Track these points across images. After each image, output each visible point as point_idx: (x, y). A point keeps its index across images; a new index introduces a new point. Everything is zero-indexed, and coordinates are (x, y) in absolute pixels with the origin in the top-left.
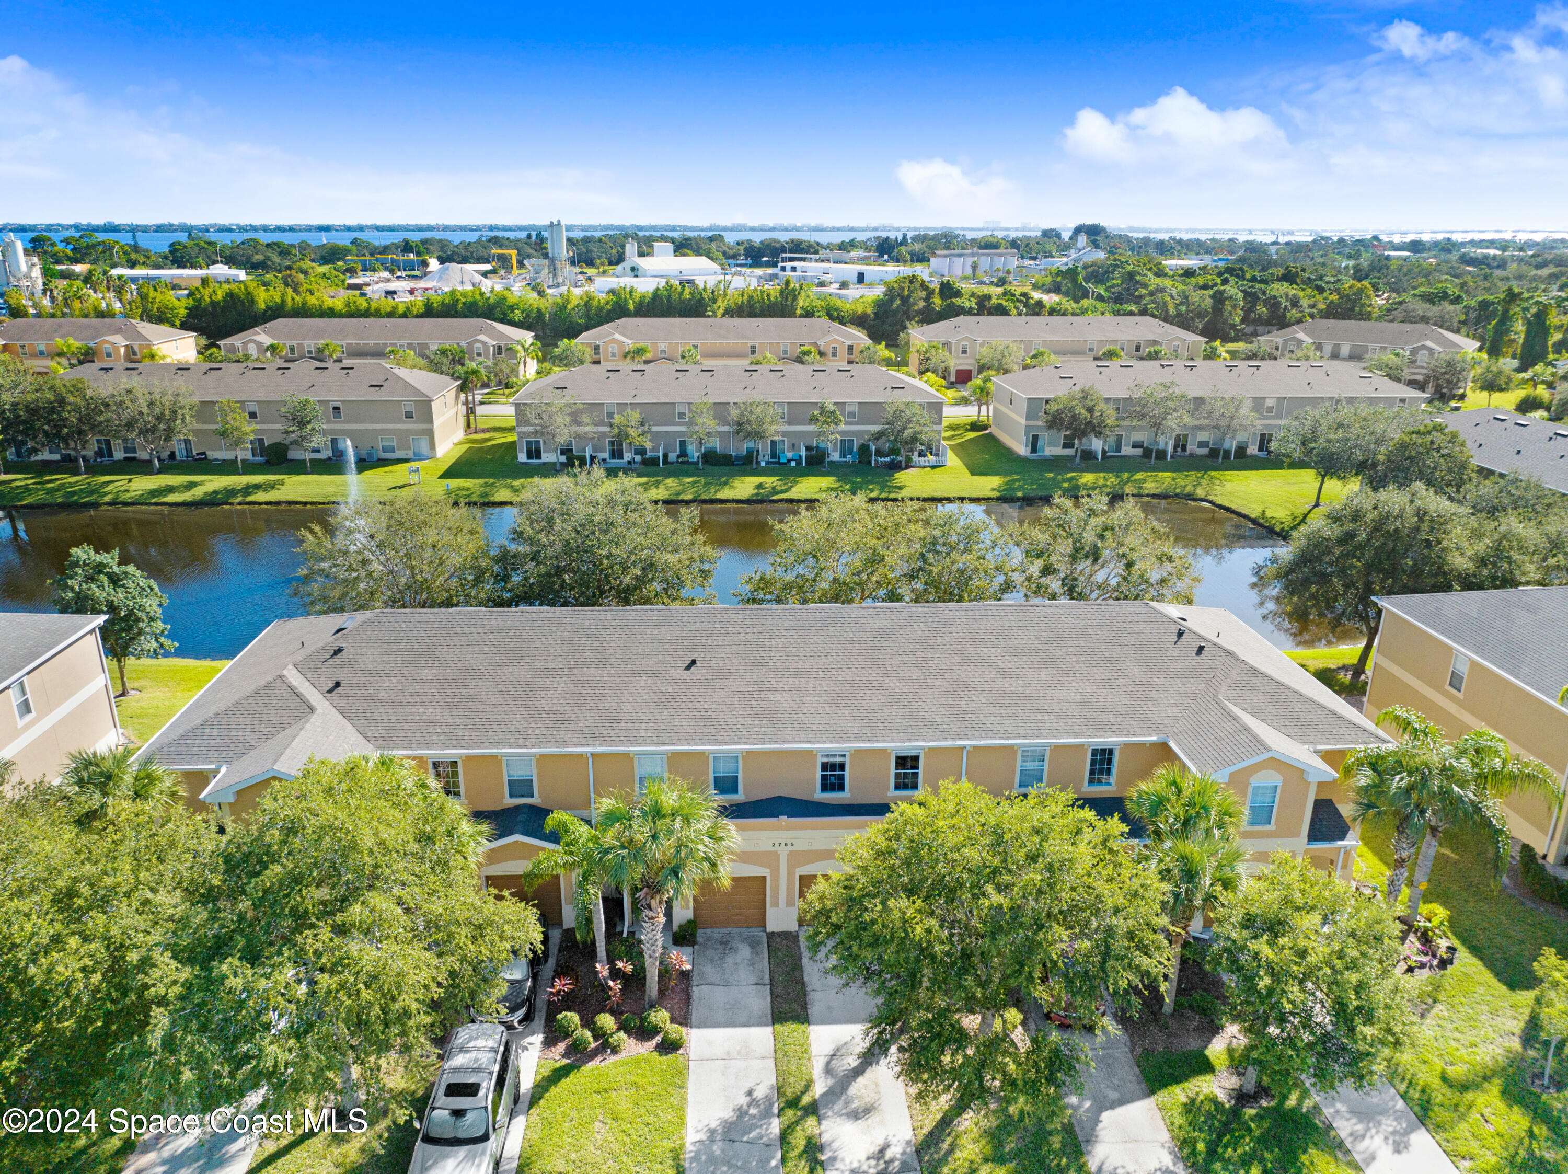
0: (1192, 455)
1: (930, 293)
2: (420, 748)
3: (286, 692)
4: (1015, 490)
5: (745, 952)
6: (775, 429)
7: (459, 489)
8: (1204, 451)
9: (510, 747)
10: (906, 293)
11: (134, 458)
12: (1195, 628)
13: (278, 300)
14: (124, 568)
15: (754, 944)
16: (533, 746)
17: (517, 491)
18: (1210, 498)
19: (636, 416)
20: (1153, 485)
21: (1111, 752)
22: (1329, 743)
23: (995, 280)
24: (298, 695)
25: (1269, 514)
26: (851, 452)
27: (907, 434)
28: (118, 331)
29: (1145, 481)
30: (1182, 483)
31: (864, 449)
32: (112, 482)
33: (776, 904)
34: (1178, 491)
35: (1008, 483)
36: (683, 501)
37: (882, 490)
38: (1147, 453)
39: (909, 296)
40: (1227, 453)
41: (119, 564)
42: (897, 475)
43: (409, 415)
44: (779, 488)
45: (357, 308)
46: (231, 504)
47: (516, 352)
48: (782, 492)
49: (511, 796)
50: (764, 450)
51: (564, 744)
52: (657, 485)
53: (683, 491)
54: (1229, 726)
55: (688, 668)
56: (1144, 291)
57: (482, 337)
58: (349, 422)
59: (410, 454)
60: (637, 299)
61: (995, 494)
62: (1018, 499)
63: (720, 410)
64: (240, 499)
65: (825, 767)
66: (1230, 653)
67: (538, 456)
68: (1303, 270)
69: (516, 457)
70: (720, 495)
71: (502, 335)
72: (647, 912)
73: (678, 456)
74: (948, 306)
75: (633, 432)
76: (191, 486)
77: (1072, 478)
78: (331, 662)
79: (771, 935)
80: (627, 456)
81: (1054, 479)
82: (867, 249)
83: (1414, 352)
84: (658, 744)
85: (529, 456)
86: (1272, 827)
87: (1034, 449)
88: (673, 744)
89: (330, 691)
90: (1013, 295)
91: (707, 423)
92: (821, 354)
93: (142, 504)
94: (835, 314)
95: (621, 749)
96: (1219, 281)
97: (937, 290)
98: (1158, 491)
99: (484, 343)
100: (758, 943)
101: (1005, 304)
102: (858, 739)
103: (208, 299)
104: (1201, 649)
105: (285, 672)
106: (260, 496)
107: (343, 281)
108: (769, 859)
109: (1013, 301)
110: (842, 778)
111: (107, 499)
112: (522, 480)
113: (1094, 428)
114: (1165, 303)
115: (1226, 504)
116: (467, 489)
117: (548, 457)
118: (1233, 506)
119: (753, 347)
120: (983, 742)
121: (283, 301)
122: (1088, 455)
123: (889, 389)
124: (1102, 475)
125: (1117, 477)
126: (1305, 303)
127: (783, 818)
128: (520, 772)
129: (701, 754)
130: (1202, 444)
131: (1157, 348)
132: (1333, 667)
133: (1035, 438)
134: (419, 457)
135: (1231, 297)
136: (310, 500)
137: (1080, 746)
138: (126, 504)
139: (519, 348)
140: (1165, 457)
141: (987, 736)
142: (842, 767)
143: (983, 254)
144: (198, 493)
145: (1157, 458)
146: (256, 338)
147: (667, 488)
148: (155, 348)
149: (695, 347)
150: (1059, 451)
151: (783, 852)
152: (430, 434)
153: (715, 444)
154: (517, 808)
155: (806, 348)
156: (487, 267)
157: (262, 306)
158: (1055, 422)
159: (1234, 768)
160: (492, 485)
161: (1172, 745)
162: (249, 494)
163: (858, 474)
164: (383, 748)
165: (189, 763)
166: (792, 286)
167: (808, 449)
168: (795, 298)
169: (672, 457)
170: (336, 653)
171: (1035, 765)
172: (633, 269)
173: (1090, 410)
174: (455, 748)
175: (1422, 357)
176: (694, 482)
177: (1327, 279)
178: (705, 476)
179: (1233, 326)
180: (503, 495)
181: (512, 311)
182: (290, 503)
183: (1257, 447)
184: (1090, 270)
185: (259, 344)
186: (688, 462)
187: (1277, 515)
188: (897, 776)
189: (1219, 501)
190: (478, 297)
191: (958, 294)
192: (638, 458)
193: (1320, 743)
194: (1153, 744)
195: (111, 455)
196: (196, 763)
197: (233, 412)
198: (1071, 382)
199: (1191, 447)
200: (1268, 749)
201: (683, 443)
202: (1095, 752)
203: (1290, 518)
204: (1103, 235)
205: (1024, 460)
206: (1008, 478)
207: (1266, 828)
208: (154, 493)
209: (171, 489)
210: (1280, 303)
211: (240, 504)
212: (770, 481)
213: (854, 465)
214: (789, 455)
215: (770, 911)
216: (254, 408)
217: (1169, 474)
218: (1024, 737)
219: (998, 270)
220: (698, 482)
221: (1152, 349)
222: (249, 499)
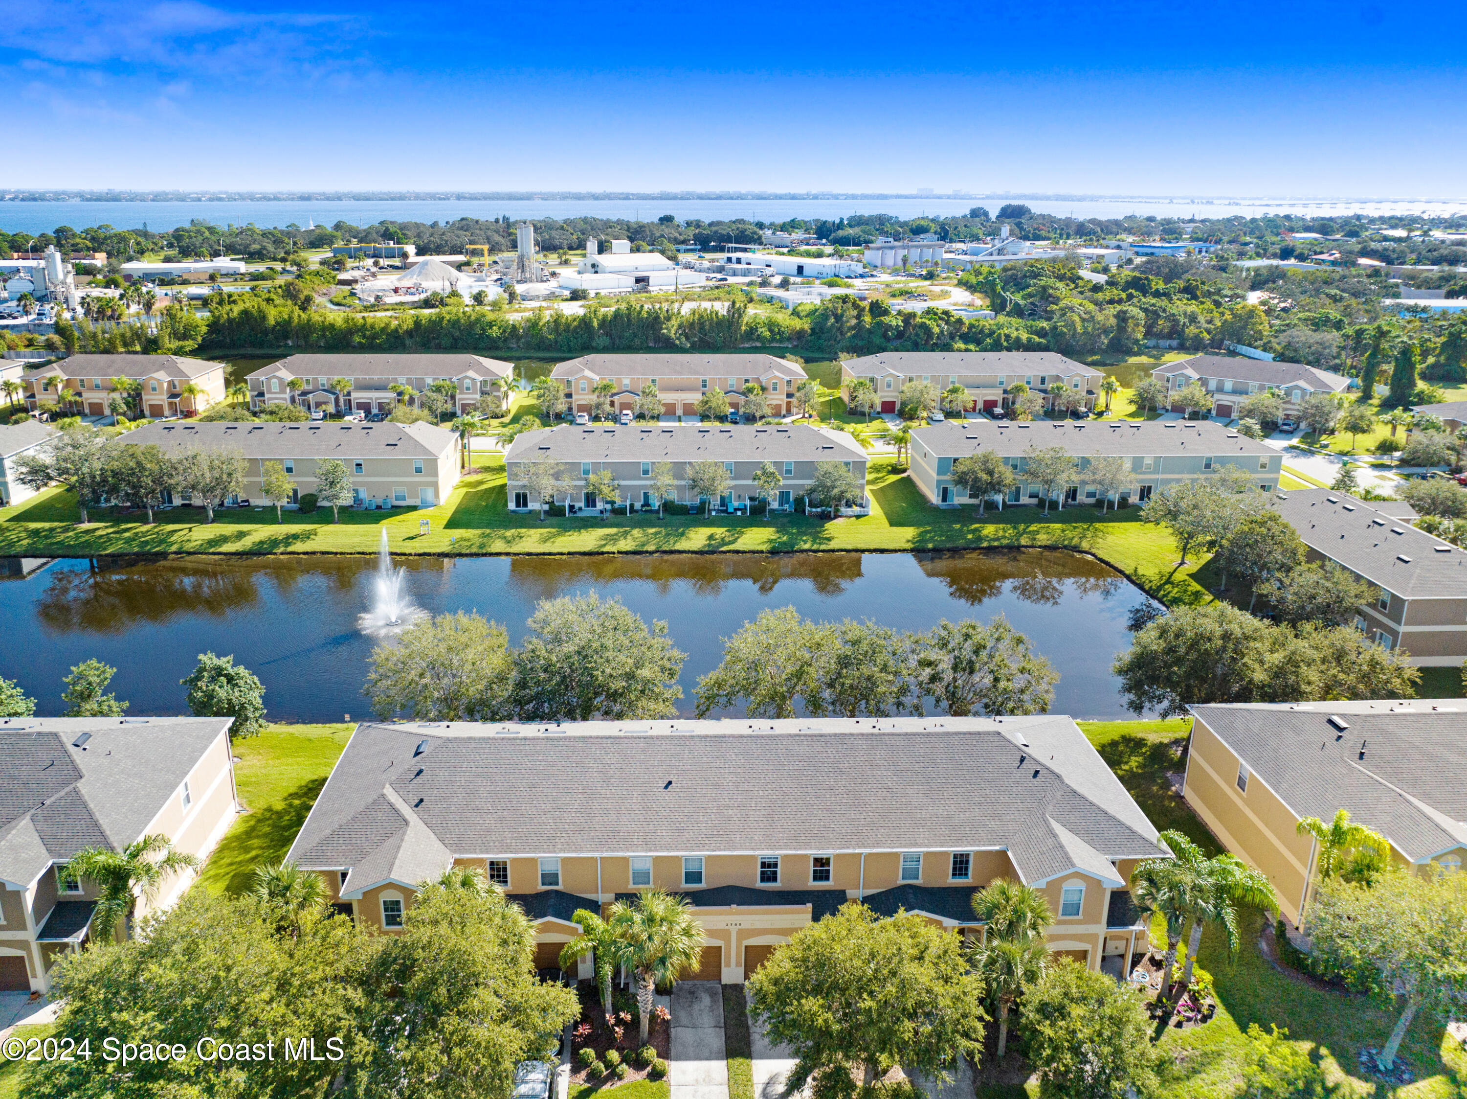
0: (1081, 505)
1: (861, 310)
2: (482, 853)
3: (386, 807)
4: (927, 541)
5: (706, 1000)
6: (724, 486)
7: (462, 539)
8: (1092, 500)
9: (544, 852)
10: (840, 311)
11: (189, 505)
12: (1034, 755)
13: (286, 317)
14: (236, 669)
15: (713, 995)
16: (560, 852)
17: (509, 542)
18: (1093, 551)
19: (607, 475)
20: (1045, 537)
21: (968, 855)
22: (1123, 854)
23: (924, 273)
24: (396, 811)
25: (1140, 572)
26: (788, 502)
27: (835, 491)
28: (162, 367)
29: (1038, 532)
30: (1070, 536)
31: (799, 501)
32: (176, 531)
33: (728, 965)
34: (1066, 543)
35: (921, 534)
36: (647, 552)
37: (814, 542)
38: (1041, 504)
39: (842, 315)
40: (1111, 504)
41: (233, 666)
42: (828, 525)
43: (418, 470)
44: (727, 539)
45: (355, 325)
46: (275, 554)
47: (500, 386)
48: (730, 543)
49: (543, 884)
50: (715, 502)
51: (581, 850)
52: (625, 535)
53: (648, 542)
54: (1050, 842)
55: (666, 787)
56: (1055, 307)
57: (471, 374)
58: (369, 476)
59: (417, 502)
60: (600, 317)
61: (909, 546)
62: (930, 550)
63: (678, 469)
64: (282, 549)
65: (763, 865)
66: (1058, 776)
67: (525, 505)
68: (1203, 283)
69: (506, 505)
70: (679, 547)
71: (487, 372)
72: (642, 982)
73: (643, 506)
74: (878, 324)
75: (606, 490)
76: (241, 535)
77: (976, 530)
78: (415, 781)
79: (725, 987)
80: (600, 505)
81: (960, 530)
82: (807, 231)
83: (1288, 393)
84: (646, 851)
85: (518, 505)
86: (1080, 917)
87: (944, 499)
88: (657, 851)
89: (417, 806)
90: (936, 314)
91: (666, 480)
92: (763, 389)
93: (202, 553)
94: (776, 330)
95: (621, 854)
96: (1124, 296)
97: (867, 308)
98: (1049, 543)
99: (473, 380)
100: (716, 994)
101: (928, 322)
102: (787, 847)
103: (225, 316)
104: (1037, 772)
105: (385, 791)
106: (298, 547)
107: (334, 278)
108: (724, 934)
109: (935, 320)
110: (775, 873)
111: (174, 548)
112: (513, 531)
113: (995, 486)
114: (1073, 322)
115: (1106, 558)
116: (469, 540)
117: (533, 506)
118: (1112, 561)
119: (704, 382)
120: (875, 850)
121: (290, 318)
122: (991, 506)
123: (820, 449)
124: (1001, 526)
125: (1015, 528)
126: (1201, 319)
127: (734, 906)
128: (550, 868)
129: (677, 857)
130: (1090, 495)
131: (1060, 384)
132: (1166, 741)
133: (945, 490)
134: (425, 505)
135: (1133, 317)
136: (339, 550)
137: (946, 854)
138: (189, 553)
139: (502, 382)
140: (1057, 508)
141: (878, 845)
142: (776, 865)
143: (913, 246)
144: (246, 543)
145: (1050, 508)
146: (278, 374)
147: (634, 539)
148: (192, 382)
149: (654, 381)
150: (966, 500)
151: (734, 930)
152: (435, 485)
153: (673, 496)
154: (547, 893)
155: (750, 385)
156: (461, 258)
157: (272, 322)
158: (961, 480)
159: (1049, 879)
160: (488, 535)
161: (1010, 854)
162: (289, 544)
163: (793, 524)
164: (455, 852)
165: (325, 865)
166: (737, 306)
167: (752, 499)
168: (740, 316)
169: (638, 506)
170: (418, 774)
171: (914, 865)
172: (593, 266)
173: (991, 473)
174: (506, 852)
175: (1296, 397)
176: (656, 534)
177: (1225, 292)
178: (665, 526)
179: (1136, 341)
180: (498, 546)
181: (491, 328)
182: (323, 553)
183: (1138, 497)
184: (1010, 273)
185: (281, 380)
186: (651, 511)
187: (1147, 573)
188: (815, 871)
189: (1101, 555)
190: (461, 315)
191: (886, 312)
192: (609, 507)
193: (1116, 854)
194: (997, 852)
195: (170, 502)
196: (330, 865)
197: (277, 472)
198: (976, 442)
199: (1081, 498)
200: (1073, 865)
201: (646, 495)
202: (955, 856)
203: (1157, 577)
204: (1027, 216)
205: (935, 509)
206: (922, 529)
207: (1076, 917)
208: (212, 543)
209: (224, 539)
210: (1178, 321)
211: (282, 554)
212: (720, 532)
213: (790, 514)
214: (736, 504)
215: (724, 970)
216: (290, 464)
217: (1059, 526)
218: (905, 847)
219: (927, 261)
220: (660, 532)
221: (1055, 385)
222: (290, 549)
